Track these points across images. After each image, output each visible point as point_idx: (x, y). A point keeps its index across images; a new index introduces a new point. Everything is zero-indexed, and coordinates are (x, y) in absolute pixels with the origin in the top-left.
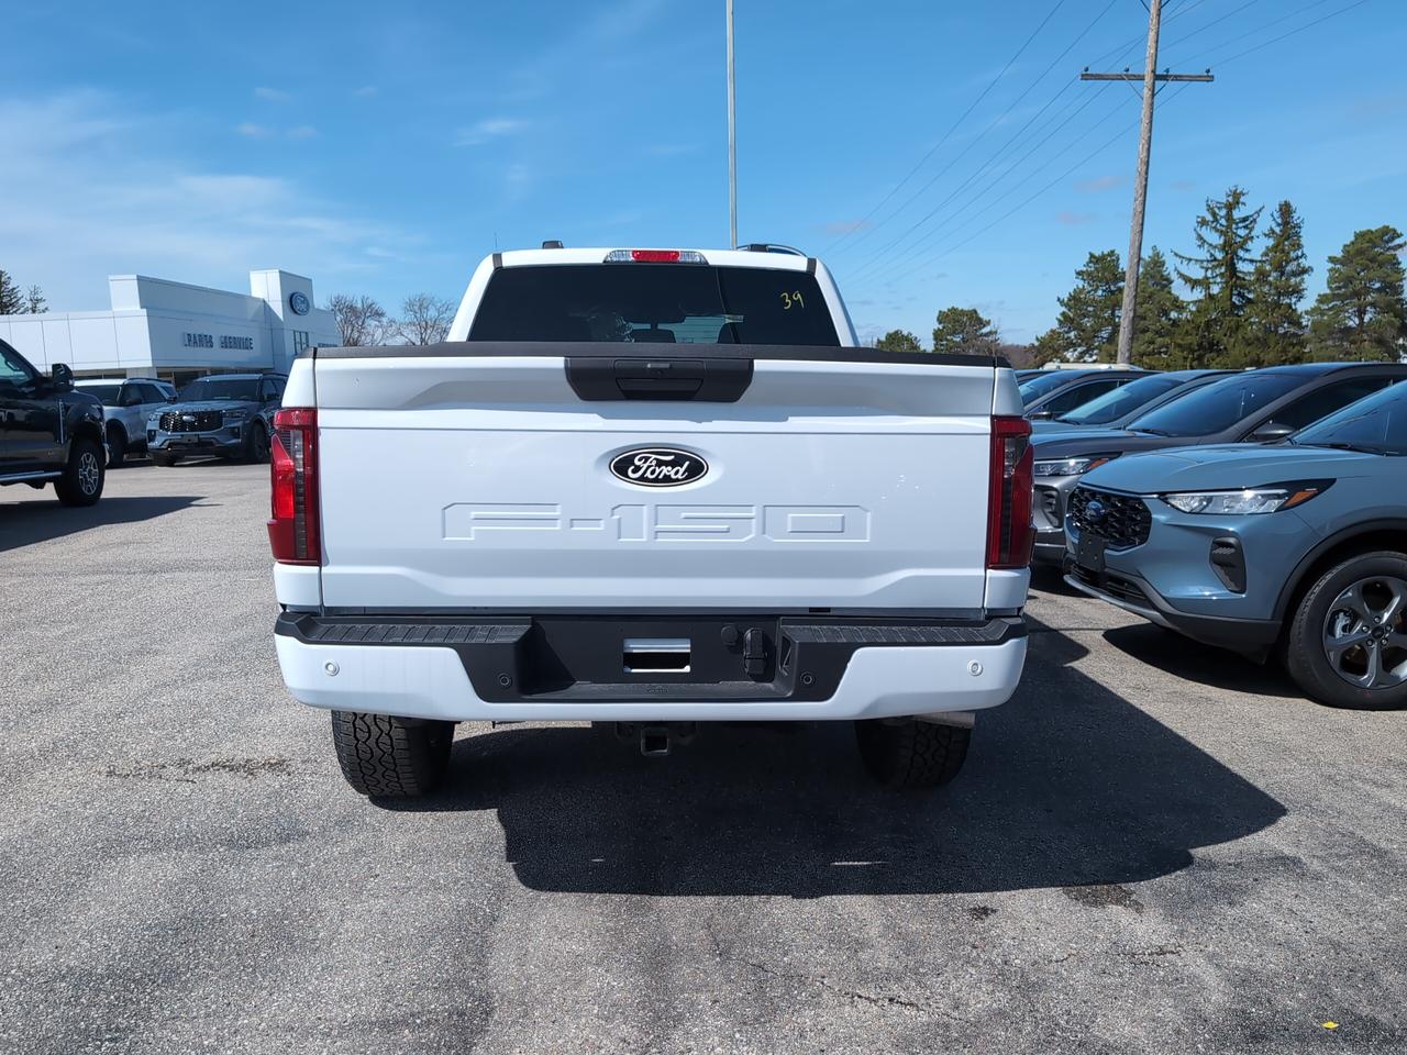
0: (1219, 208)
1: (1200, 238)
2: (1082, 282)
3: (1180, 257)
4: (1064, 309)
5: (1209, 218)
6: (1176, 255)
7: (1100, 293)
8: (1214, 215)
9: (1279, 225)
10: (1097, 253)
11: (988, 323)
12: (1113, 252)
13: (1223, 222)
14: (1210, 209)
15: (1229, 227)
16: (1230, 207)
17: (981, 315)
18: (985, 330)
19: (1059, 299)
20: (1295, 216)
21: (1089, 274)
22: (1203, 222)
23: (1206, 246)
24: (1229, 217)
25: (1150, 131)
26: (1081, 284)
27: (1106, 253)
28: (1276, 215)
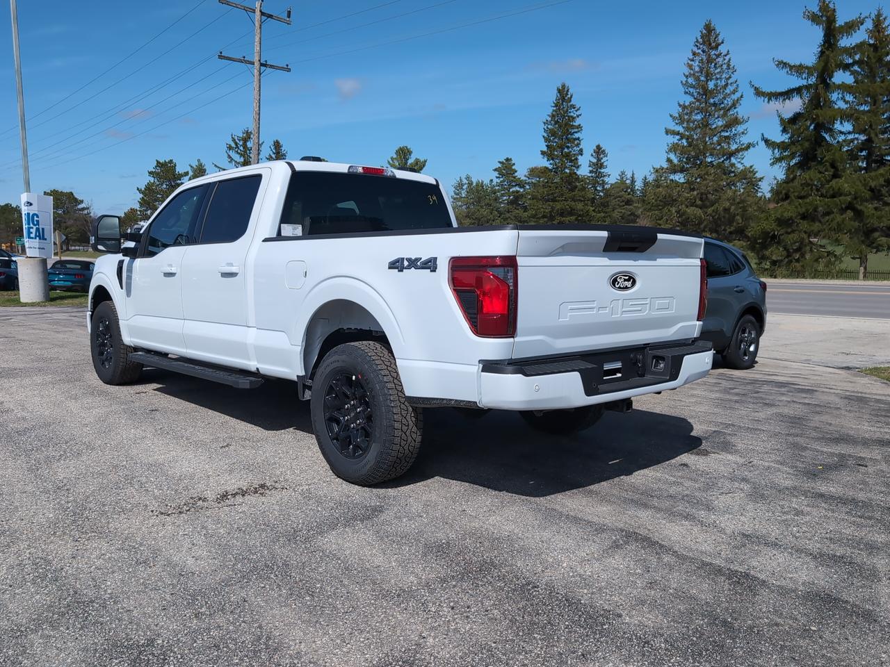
0: (239, 140)
1: (229, 157)
2: (153, 179)
3: (218, 167)
4: (141, 196)
5: (233, 145)
6: (216, 166)
7: (165, 186)
8: (236, 144)
9: (274, 153)
10: (162, 161)
11: (82, 202)
12: (171, 161)
13: (241, 148)
14: (234, 140)
15: (245, 152)
16: (245, 140)
17: (76, 196)
18: (80, 206)
19: (138, 189)
20: (283, 149)
21: (158, 174)
22: (230, 148)
23: (233, 162)
24: (245, 146)
25: (260, 95)
26: (152, 180)
27: (167, 161)
28: (272, 148)
